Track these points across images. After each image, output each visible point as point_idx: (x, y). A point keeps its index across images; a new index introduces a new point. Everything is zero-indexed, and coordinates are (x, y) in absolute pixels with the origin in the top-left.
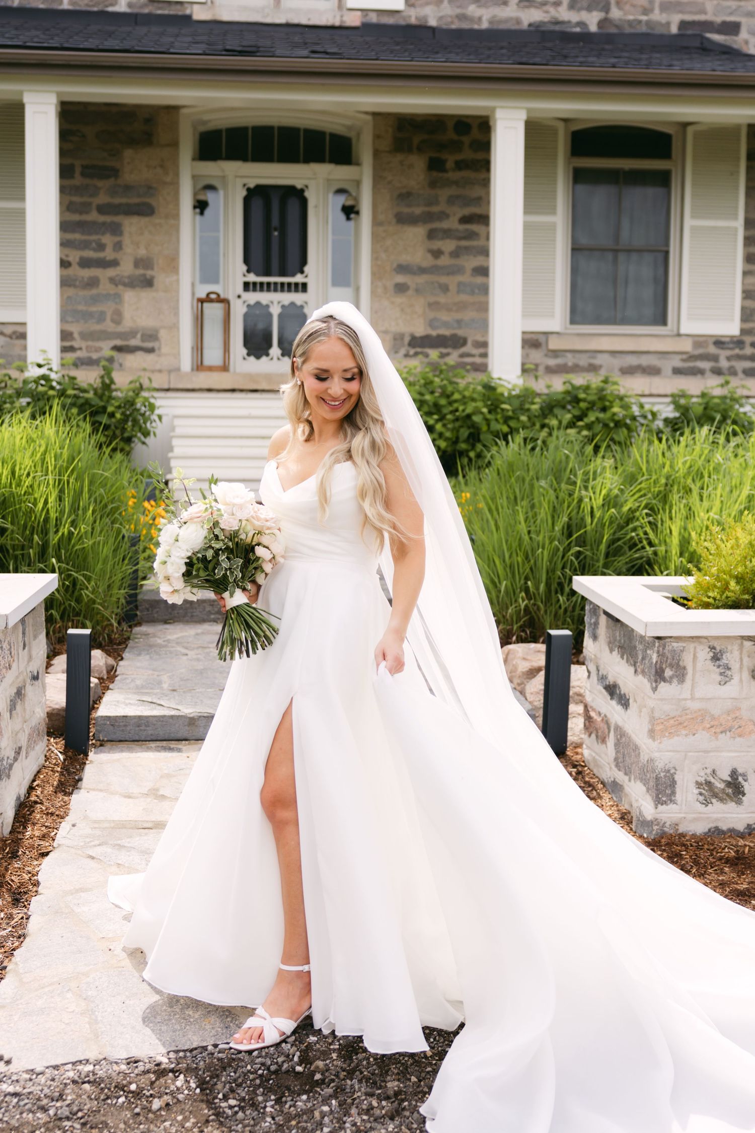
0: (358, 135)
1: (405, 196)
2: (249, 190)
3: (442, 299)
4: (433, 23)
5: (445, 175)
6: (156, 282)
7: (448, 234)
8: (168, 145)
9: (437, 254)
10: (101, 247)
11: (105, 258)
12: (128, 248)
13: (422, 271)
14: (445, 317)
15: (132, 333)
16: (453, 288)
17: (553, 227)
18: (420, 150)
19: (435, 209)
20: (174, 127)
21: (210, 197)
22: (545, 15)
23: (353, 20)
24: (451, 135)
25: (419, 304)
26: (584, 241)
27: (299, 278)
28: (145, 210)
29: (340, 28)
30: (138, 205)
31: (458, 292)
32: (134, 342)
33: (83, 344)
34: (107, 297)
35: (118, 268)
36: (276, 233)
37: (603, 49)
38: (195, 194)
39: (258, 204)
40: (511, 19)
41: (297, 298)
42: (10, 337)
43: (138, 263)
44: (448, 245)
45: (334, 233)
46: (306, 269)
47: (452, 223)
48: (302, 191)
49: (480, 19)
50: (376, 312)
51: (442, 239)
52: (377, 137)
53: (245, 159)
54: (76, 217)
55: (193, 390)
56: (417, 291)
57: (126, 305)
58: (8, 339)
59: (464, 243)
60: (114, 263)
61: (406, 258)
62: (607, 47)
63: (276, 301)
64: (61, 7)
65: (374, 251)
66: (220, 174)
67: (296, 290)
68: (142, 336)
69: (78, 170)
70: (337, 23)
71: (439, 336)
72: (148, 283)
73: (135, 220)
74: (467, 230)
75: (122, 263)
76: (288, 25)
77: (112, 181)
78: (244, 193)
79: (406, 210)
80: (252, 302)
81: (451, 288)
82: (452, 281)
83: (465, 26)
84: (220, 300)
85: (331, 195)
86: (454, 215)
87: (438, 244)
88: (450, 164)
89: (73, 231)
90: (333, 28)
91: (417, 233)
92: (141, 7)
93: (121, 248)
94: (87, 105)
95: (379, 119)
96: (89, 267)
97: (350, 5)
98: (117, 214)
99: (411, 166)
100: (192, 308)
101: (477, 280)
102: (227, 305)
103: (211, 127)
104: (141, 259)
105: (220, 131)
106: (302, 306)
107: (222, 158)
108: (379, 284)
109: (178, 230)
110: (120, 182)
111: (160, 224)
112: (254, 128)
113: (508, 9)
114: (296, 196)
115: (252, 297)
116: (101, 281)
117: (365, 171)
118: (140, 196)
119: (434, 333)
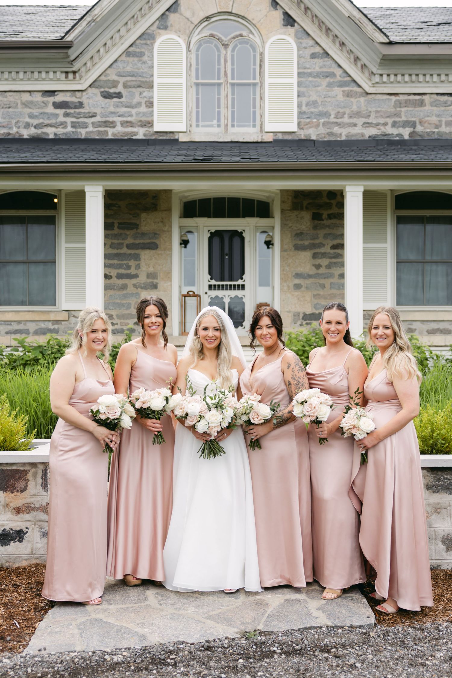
0: (273, 201)
1: (299, 235)
2: (211, 233)
3: (321, 292)
4: (314, 138)
5: (322, 222)
6: (159, 286)
7: (324, 255)
8: (166, 210)
9: (318, 267)
10: (129, 267)
11: (130, 273)
12: (144, 268)
14: (323, 302)
16: (328, 286)
17: (385, 250)
18: (307, 208)
19: (317, 241)
20: (169, 200)
21: (190, 237)
22: (378, 131)
23: (269, 138)
24: (325, 200)
25: (308, 296)
26: (403, 257)
27: (240, 282)
28: (153, 246)
29: (261, 143)
30: (149, 243)
31: (331, 288)
33: (119, 321)
34: (132, 295)
35: (138, 279)
36: (227, 257)
37: (411, 149)
38: (181, 236)
39: (216, 240)
40: (359, 134)
41: (239, 293)
43: (149, 276)
44: (325, 262)
45: (259, 257)
46: (244, 277)
47: (327, 249)
48: (242, 233)
49: (341, 134)
50: (283, 301)
51: (321, 258)
52: (283, 202)
53: (209, 216)
54: (115, 251)
56: (307, 288)
59: (334, 260)
60: (136, 276)
61: (300, 270)
62: (414, 148)
63: (226, 295)
64: (107, 138)
65: (282, 266)
66: (195, 225)
67: (239, 289)
69: (116, 225)
70: (260, 141)
72: (155, 287)
73: (147, 252)
74: (335, 253)
75: (140, 276)
76: (232, 142)
77: (135, 231)
78: (209, 235)
79: (300, 243)
80: (213, 296)
81: (326, 286)
82: (327, 282)
83: (332, 139)
84: (195, 295)
85: (258, 234)
86: (328, 244)
87: (318, 261)
88: (325, 216)
89: (113, 259)
90: (257, 142)
91: (307, 255)
92: (151, 136)
93: (140, 268)
94: (120, 190)
95: (283, 192)
96: (122, 279)
97: (267, 130)
98: (138, 249)
99: (302, 218)
100: (179, 300)
101: (341, 281)
102: (199, 298)
103: (190, 199)
104: (151, 274)
105: (195, 201)
106: (242, 298)
107: (196, 216)
108: (285, 284)
109: (171, 257)
110: (139, 231)
111: (161, 254)
112: (214, 199)
113: (357, 128)
114: (238, 235)
115: (214, 293)
116: (129, 287)
117: (276, 221)
118: (150, 239)
119: (317, 312)
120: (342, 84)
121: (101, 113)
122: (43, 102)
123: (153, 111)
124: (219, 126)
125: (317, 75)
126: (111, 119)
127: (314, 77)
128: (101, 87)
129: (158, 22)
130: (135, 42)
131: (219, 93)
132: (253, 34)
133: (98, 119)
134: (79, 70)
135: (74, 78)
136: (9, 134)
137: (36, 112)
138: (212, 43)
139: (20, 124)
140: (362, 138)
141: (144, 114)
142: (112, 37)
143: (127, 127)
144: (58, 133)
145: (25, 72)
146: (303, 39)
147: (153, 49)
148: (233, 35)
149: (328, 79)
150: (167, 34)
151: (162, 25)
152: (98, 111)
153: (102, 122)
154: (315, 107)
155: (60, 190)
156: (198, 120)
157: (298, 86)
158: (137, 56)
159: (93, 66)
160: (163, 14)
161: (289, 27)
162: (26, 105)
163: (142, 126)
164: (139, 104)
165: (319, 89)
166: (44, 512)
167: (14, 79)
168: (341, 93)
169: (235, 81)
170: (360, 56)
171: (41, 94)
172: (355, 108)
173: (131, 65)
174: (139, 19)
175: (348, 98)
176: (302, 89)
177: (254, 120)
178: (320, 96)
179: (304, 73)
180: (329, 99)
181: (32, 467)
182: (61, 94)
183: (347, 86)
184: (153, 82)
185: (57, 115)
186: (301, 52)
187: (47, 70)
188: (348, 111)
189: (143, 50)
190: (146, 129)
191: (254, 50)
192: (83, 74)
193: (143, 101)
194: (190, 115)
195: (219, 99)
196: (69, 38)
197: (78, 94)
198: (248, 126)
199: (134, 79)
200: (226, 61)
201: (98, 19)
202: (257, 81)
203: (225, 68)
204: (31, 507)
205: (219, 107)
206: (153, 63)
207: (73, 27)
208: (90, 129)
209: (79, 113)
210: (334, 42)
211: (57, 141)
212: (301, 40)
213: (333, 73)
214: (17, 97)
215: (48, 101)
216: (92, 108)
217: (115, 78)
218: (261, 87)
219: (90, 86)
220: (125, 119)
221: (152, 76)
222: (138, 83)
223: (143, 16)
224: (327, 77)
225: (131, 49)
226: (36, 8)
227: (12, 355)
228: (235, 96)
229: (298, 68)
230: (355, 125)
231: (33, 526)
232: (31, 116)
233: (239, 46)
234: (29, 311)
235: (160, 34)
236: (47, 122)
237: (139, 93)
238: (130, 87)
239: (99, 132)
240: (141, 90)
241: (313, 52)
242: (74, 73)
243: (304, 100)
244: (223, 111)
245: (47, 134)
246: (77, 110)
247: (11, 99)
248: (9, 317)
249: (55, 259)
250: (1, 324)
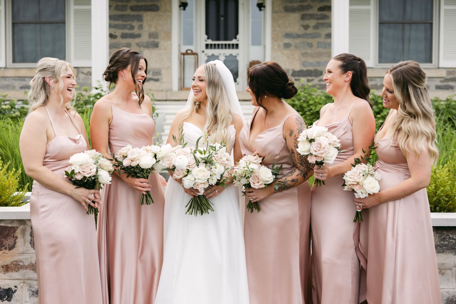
3: (309, 51)
6: (160, 45)
7: (312, 16)
9: (306, 27)
11: (134, 33)
12: (146, 28)
14: (310, 60)
16: (315, 45)
17: (368, 12)
19: (305, 4)
25: (297, 54)
26: (386, 18)
27: (234, 42)
28: (154, 8)
30: (151, 5)
31: (318, 47)
35: (141, 38)
36: (222, 19)
39: (213, 3)
41: (233, 52)
42: (86, 74)
43: (151, 35)
44: (312, 23)
45: (252, 18)
46: (238, 37)
47: (314, 11)
50: (274, 58)
51: (309, 19)
54: (120, 13)
55: (179, 100)
56: (296, 47)
58: (85, 76)
59: (321, 21)
60: (139, 36)
61: (290, 30)
63: (222, 54)
65: (273, 26)
67: (233, 48)
68: (153, 73)
71: (307, 70)
72: (156, 45)
73: (149, 13)
74: (322, 14)
75: (143, 36)
79: (290, 5)
80: (210, 55)
81: (314, 45)
82: (314, 41)
84: (193, 54)
86: (315, 6)
87: (306, 22)
89: (118, 20)
91: (296, 16)
93: (142, 28)
96: (126, 38)
98: (140, 10)
100: (179, 58)
101: (328, 40)
102: (196, 56)
104: (153, 34)
106: (236, 56)
108: (276, 44)
109: (171, 18)
111: (162, 15)
115: (210, 52)
118: (152, 1)
119: (305, 69)
166: (33, 270)
181: (21, 224)
204: (19, 265)
227: (23, 108)
231: (22, 284)
248: (23, 73)
249: (65, 20)
250: (16, 80)
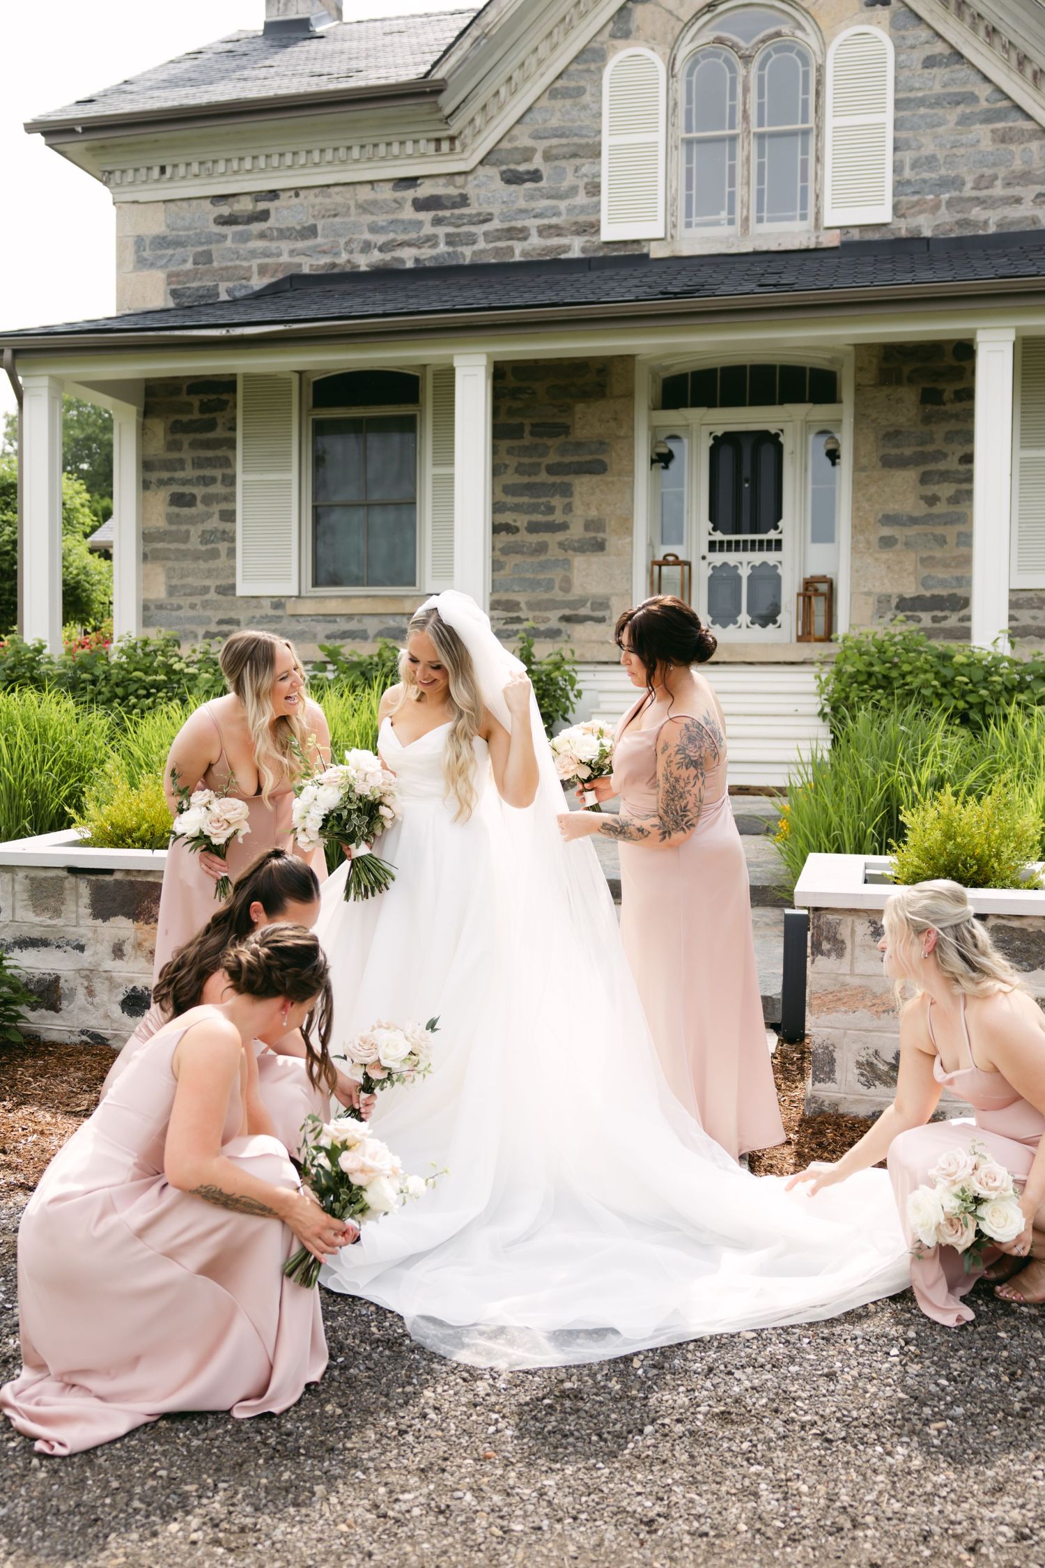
0: (841, 367)
1: (893, 436)
2: (715, 438)
3: (938, 554)
4: (927, 233)
5: (942, 407)
6: (608, 545)
7: (945, 476)
8: (622, 396)
9: (932, 500)
10: (551, 510)
11: (554, 521)
12: (579, 510)
13: (914, 521)
14: (941, 574)
15: (582, 602)
16: (952, 540)
18: (911, 380)
19: (930, 448)
20: (629, 375)
21: (675, 447)
23: (831, 240)
24: (950, 361)
25: (910, 560)
27: (772, 535)
28: (598, 468)
29: (816, 250)
30: (589, 462)
31: (957, 544)
32: (583, 611)
33: (530, 615)
34: (556, 563)
35: (568, 532)
36: (747, 485)
38: (655, 446)
39: (727, 453)
40: (1026, 218)
41: (770, 557)
43: (589, 525)
44: (946, 490)
45: (814, 483)
46: (780, 524)
47: (951, 464)
48: (777, 435)
49: (986, 223)
50: (858, 572)
51: (938, 483)
52: (859, 369)
53: (711, 404)
54: (525, 480)
56: (906, 544)
57: (575, 571)
59: (966, 486)
60: (564, 527)
61: (893, 508)
63: (744, 562)
64: (512, 260)
65: (855, 500)
66: (684, 423)
67: (769, 549)
68: (593, 604)
69: (527, 429)
70: (812, 246)
71: (933, 596)
72: (600, 546)
73: (586, 479)
74: (969, 471)
75: (571, 526)
76: (756, 253)
77: (562, 439)
78: (711, 442)
79: (894, 452)
80: (718, 564)
81: (949, 540)
82: (951, 533)
83: (967, 232)
84: (677, 562)
85: (811, 437)
86: (953, 454)
87: (932, 489)
88: (948, 395)
89: (521, 495)
90: (807, 251)
91: (906, 478)
92: (595, 251)
93: (571, 510)
94: (536, 361)
95: (862, 349)
96: (537, 532)
97: (827, 223)
98: (567, 474)
99: (900, 400)
100: (649, 572)
102: (686, 568)
103: (675, 371)
104: (593, 521)
105: (685, 375)
106: (775, 567)
107: (685, 406)
108: (861, 538)
109: (632, 488)
110: (571, 439)
111: (613, 482)
112: (724, 369)
113: (1022, 207)
114: (769, 442)
115: (719, 558)
116: (550, 546)
117: (845, 411)
118: (591, 453)
119: (928, 594)
120: (989, 117)
121: (502, 213)
122: (395, 201)
123: (599, 203)
124: (731, 222)
125: (938, 102)
126: (519, 224)
127: (931, 106)
128: (502, 163)
129: (611, 25)
130: (567, 67)
131: (733, 156)
132: (803, 29)
133: (496, 224)
134: (461, 133)
135: (452, 149)
136: (334, 265)
137: (381, 219)
138: (718, 56)
139: (354, 246)
140: (1033, 228)
141: (583, 209)
142: (523, 64)
143: (550, 236)
144: (422, 257)
145: (362, 147)
146: (907, 30)
147: (601, 79)
148: (760, 36)
149: (960, 109)
150: (629, 46)
151: (620, 29)
152: (495, 209)
153: (502, 230)
154: (931, 169)
155: (425, 366)
156: (689, 214)
157: (896, 128)
158: (571, 97)
159: (487, 122)
160: (622, 9)
161: (878, 6)
162: (364, 208)
163: (578, 233)
164: (573, 191)
165: (941, 130)
167: (343, 162)
168: (989, 135)
169: (766, 129)
170: (1032, 53)
171: (391, 185)
172: (1018, 165)
173: (558, 115)
174: (575, 22)
175: (1003, 146)
176: (903, 134)
177: (804, 206)
178: (942, 146)
179: (909, 100)
180: (962, 151)
182: (428, 182)
183: (1000, 119)
184: (600, 144)
185: (420, 224)
186: (903, 57)
187: (402, 138)
188: (1002, 172)
189: (582, 83)
190: (587, 238)
191: (805, 62)
192: (468, 141)
193: (581, 184)
194: (672, 205)
195: (732, 168)
196: (439, 74)
197: (459, 180)
198: (792, 219)
199: (564, 141)
200: (746, 90)
201: (494, 32)
202: (811, 124)
203: (745, 104)
205: (732, 184)
206: (600, 108)
207: (446, 52)
208: (481, 245)
209: (461, 217)
210: (974, 28)
211: (422, 273)
212: (903, 33)
213: (972, 93)
214: (348, 195)
215: (403, 198)
216: (485, 205)
217: (528, 142)
218: (817, 136)
219: (481, 162)
220: (546, 221)
221: (599, 132)
222: (572, 149)
223: (583, 16)
224: (958, 103)
225: (559, 84)
226: (411, 20)
228: (766, 160)
229: (896, 91)
230: (1018, 201)
232: (374, 229)
233: (775, 56)
234: (367, 597)
235: (615, 48)
236: (401, 237)
237: (573, 168)
238: (556, 158)
239: (497, 251)
240: (577, 161)
241: (929, 53)
242: (452, 139)
243: (908, 156)
244: (740, 191)
245: (402, 261)
246: (457, 212)
247: (339, 199)
248: (332, 607)
249: (415, 498)
250: (318, 621)
